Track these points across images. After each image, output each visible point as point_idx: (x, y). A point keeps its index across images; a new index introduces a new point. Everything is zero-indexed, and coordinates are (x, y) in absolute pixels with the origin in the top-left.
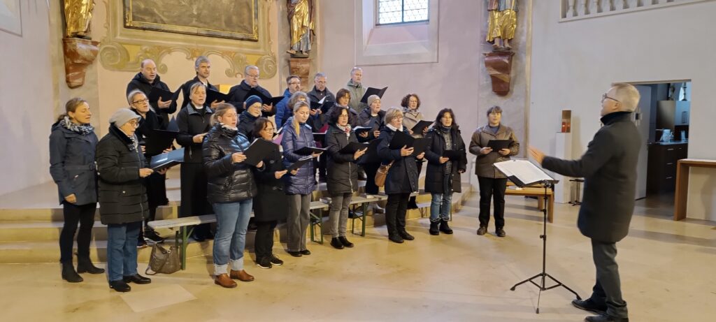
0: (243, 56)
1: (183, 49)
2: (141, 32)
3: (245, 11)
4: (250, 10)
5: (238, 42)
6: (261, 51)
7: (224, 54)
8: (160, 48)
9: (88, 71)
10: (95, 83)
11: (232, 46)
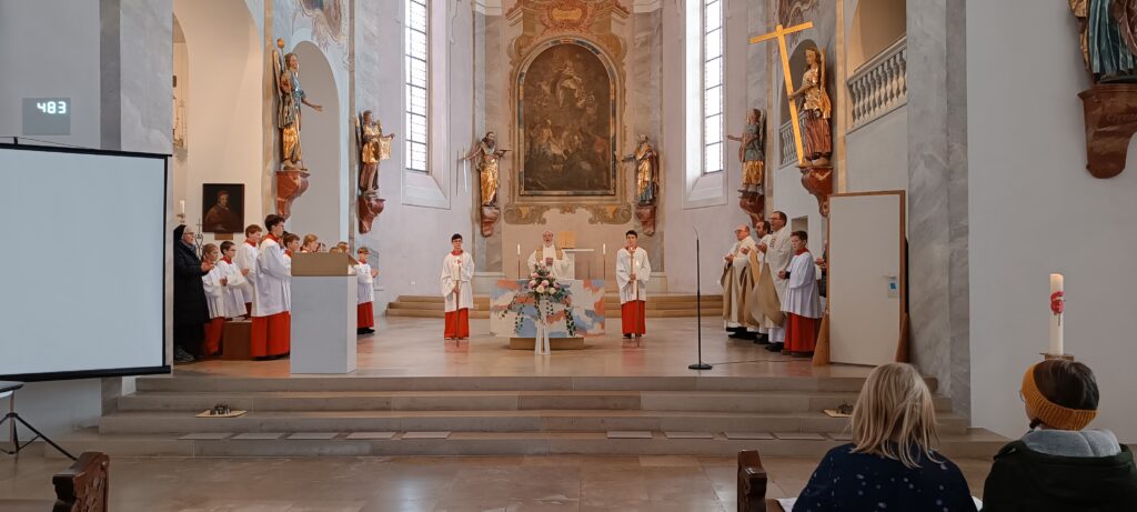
0: (602, 207)
1: (558, 206)
2: (530, 198)
3: (605, 174)
4: (608, 173)
5: (599, 198)
6: (618, 202)
7: (587, 207)
8: (542, 207)
9: (496, 226)
10: (499, 233)
11: (594, 201)
